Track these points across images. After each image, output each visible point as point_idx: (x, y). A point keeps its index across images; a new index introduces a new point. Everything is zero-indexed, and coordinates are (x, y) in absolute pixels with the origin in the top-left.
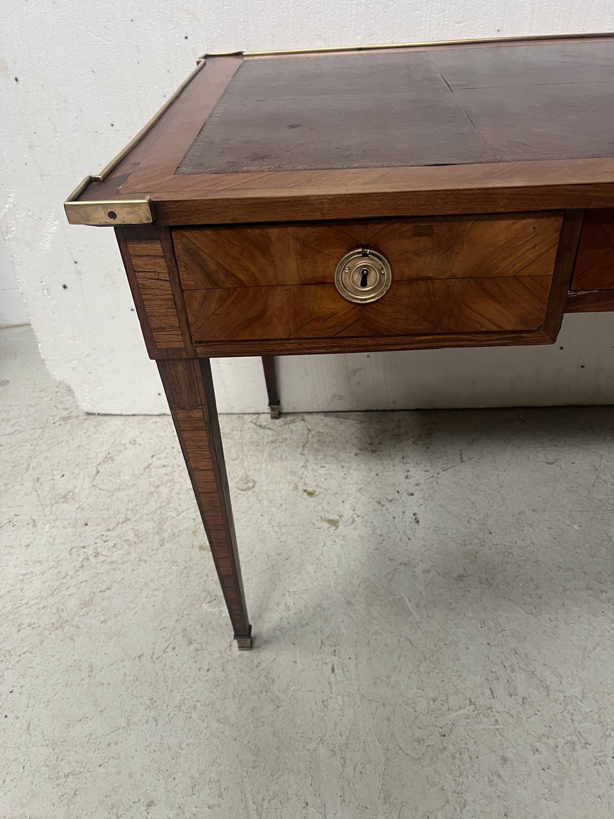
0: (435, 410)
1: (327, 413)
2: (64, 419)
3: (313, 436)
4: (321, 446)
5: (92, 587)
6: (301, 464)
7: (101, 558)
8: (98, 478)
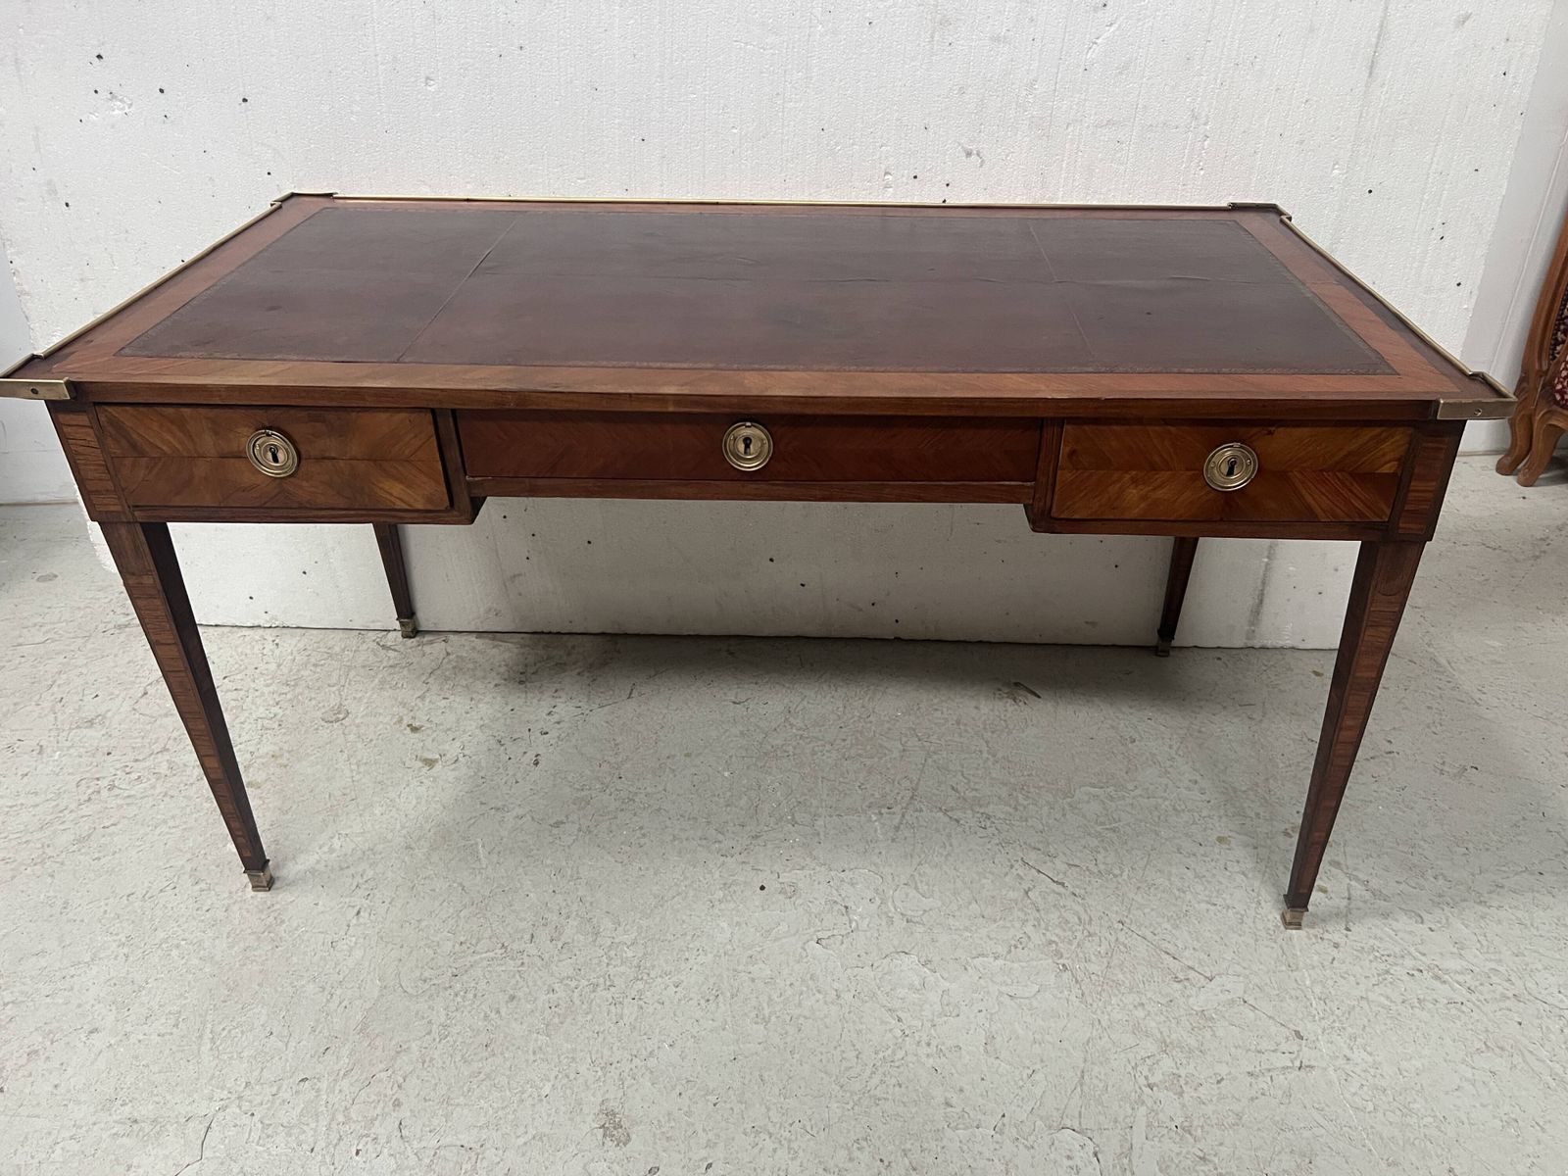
0: (626, 635)
1: (480, 634)
2: (120, 627)
3: (450, 661)
4: (455, 674)
5: (94, 822)
6: (419, 694)
7: (116, 791)
8: (142, 701)
